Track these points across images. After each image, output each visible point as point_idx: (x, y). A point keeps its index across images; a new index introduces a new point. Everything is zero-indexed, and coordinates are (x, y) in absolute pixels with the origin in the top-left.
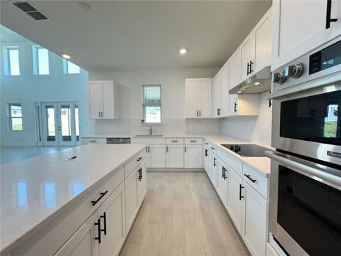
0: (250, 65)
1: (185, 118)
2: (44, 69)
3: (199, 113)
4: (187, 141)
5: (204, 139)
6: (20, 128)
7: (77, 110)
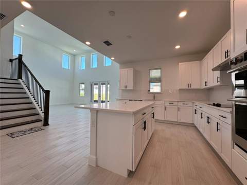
0: (227, 52)
1: (178, 89)
2: (95, 65)
3: (189, 85)
4: (180, 104)
5: (193, 103)
6: (83, 95)
7: (109, 86)
